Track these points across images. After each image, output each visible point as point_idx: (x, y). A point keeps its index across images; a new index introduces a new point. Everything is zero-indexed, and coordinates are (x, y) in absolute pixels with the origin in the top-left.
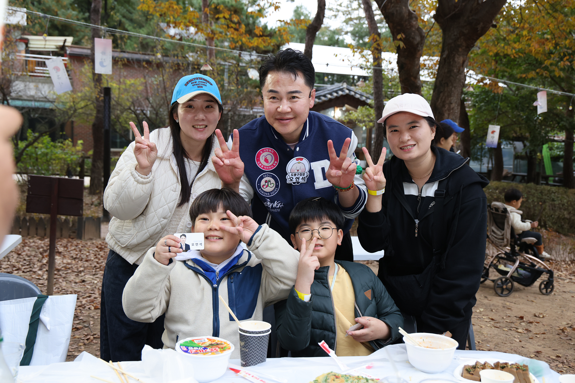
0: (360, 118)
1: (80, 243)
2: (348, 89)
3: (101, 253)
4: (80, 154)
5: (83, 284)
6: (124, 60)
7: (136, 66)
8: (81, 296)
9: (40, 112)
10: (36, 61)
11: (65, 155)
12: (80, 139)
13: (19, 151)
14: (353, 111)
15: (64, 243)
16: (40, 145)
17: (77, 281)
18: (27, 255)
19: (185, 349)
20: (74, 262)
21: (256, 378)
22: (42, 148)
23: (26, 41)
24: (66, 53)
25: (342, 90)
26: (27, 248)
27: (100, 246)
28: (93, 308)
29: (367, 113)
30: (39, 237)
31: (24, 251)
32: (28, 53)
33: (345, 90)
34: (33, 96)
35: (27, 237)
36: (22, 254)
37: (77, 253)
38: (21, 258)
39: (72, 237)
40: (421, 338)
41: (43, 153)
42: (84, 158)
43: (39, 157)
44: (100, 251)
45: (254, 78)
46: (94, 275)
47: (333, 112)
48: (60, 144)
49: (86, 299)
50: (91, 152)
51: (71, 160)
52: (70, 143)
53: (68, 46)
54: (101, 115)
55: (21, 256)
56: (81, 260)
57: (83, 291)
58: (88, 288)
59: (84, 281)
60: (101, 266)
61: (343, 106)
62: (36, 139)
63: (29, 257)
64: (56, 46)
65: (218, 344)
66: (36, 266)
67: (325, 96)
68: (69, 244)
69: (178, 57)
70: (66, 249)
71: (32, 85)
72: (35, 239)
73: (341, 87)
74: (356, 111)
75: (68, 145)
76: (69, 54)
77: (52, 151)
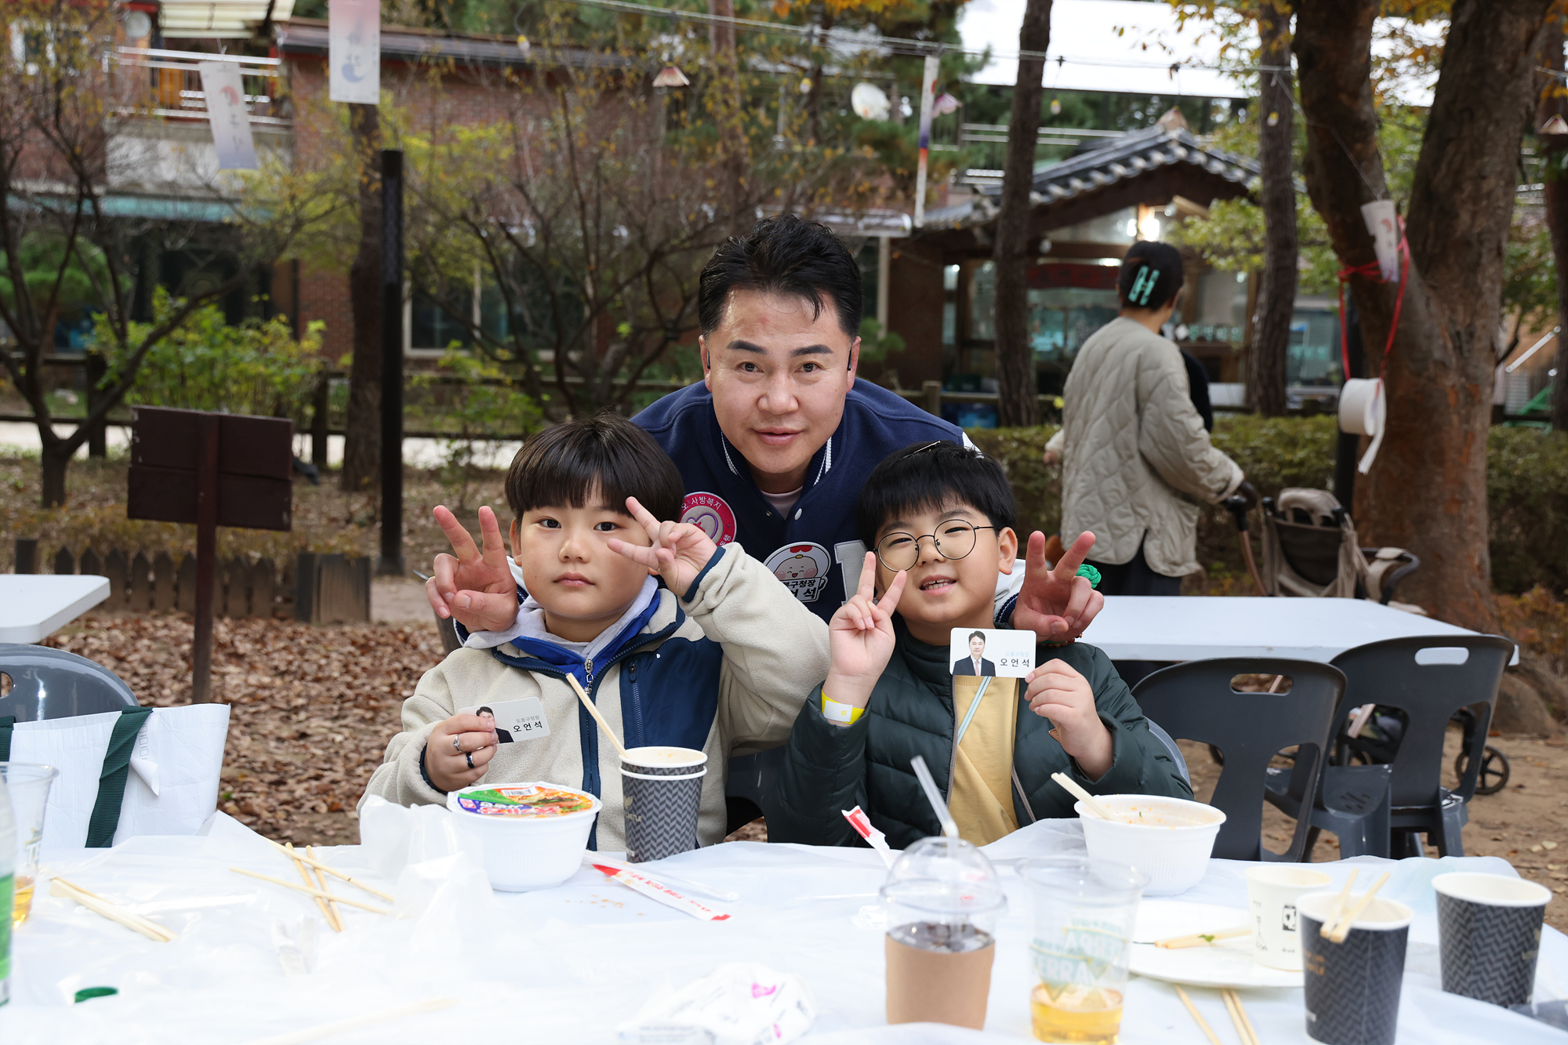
0: (1216, 241)
1: (305, 633)
2: (1183, 145)
3: (362, 659)
4: (314, 365)
5: (302, 742)
6: (446, 62)
7: (485, 82)
8: (293, 777)
9: (190, 232)
10: (183, 72)
11: (267, 366)
12: (316, 319)
13: (130, 355)
14: (1197, 220)
15: (255, 632)
16: (192, 337)
17: (285, 734)
18: (142, 661)
19: (471, 805)
20: (278, 682)
21: (657, 886)
22: (195, 344)
23: (153, 9)
24: (274, 42)
25: (1163, 148)
26: (146, 642)
27: (362, 641)
28: (323, 808)
29: (1241, 222)
30: (182, 614)
31: (136, 651)
32: (159, 47)
33: (1174, 146)
34: (172, 185)
35: (147, 612)
36: (130, 658)
37: (290, 657)
38: (124, 670)
39: (280, 614)
40: (1134, 809)
41: (199, 359)
42: (324, 376)
43: (188, 371)
44: (363, 654)
45: (871, 115)
46: (336, 718)
47: (1132, 222)
48: (251, 333)
49: (305, 785)
50: (346, 360)
51: (286, 382)
52: (285, 331)
53: (280, 22)
54: (375, 241)
55: (126, 666)
56: (302, 678)
57: (299, 763)
58: (314, 755)
59: (303, 735)
60: (357, 695)
61: (1167, 201)
62: (178, 319)
63: (149, 666)
64: (244, 21)
65: (561, 799)
66: (166, 692)
67: (1104, 169)
68: (271, 635)
69: (614, 49)
70: (258, 646)
71: (165, 147)
72: (171, 620)
73: (1162, 140)
74: (1204, 218)
75: (278, 336)
76: (285, 46)
77: (226, 355)
